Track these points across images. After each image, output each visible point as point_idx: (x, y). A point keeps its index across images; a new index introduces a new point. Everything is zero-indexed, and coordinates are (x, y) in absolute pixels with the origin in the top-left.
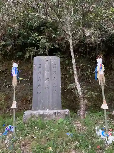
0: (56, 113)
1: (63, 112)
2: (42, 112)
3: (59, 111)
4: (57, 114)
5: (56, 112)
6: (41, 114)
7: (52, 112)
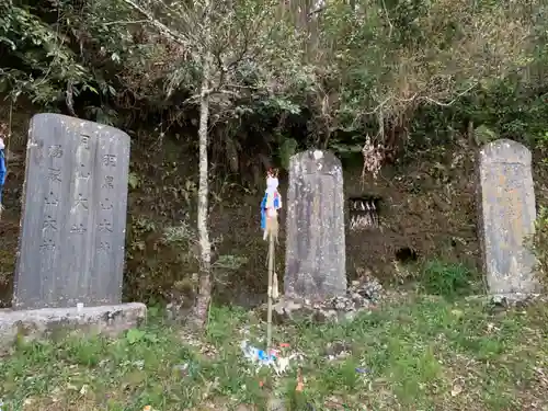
0: (110, 315)
1: (130, 310)
2: (60, 313)
3: (117, 308)
4: (113, 317)
5: (108, 313)
6: (56, 319)
7: (96, 312)
